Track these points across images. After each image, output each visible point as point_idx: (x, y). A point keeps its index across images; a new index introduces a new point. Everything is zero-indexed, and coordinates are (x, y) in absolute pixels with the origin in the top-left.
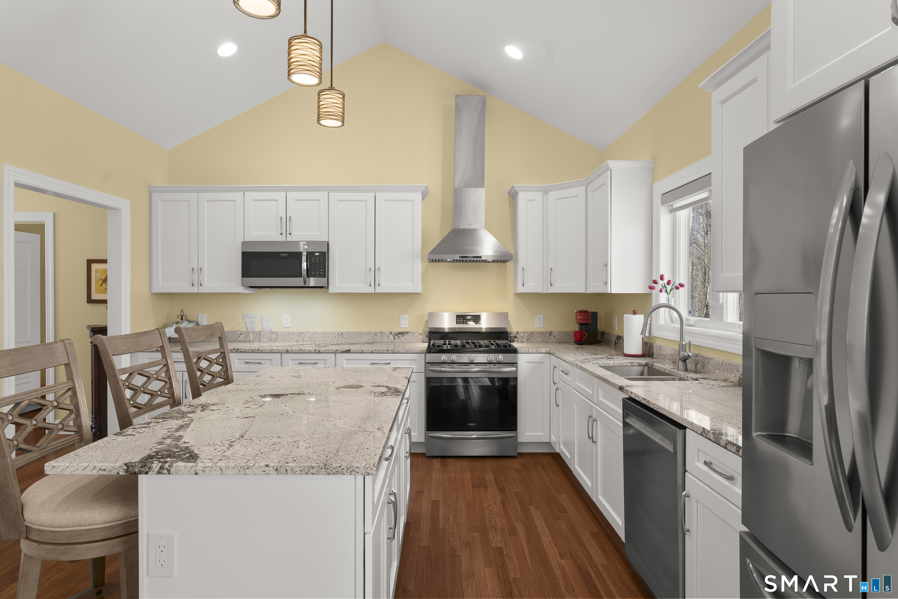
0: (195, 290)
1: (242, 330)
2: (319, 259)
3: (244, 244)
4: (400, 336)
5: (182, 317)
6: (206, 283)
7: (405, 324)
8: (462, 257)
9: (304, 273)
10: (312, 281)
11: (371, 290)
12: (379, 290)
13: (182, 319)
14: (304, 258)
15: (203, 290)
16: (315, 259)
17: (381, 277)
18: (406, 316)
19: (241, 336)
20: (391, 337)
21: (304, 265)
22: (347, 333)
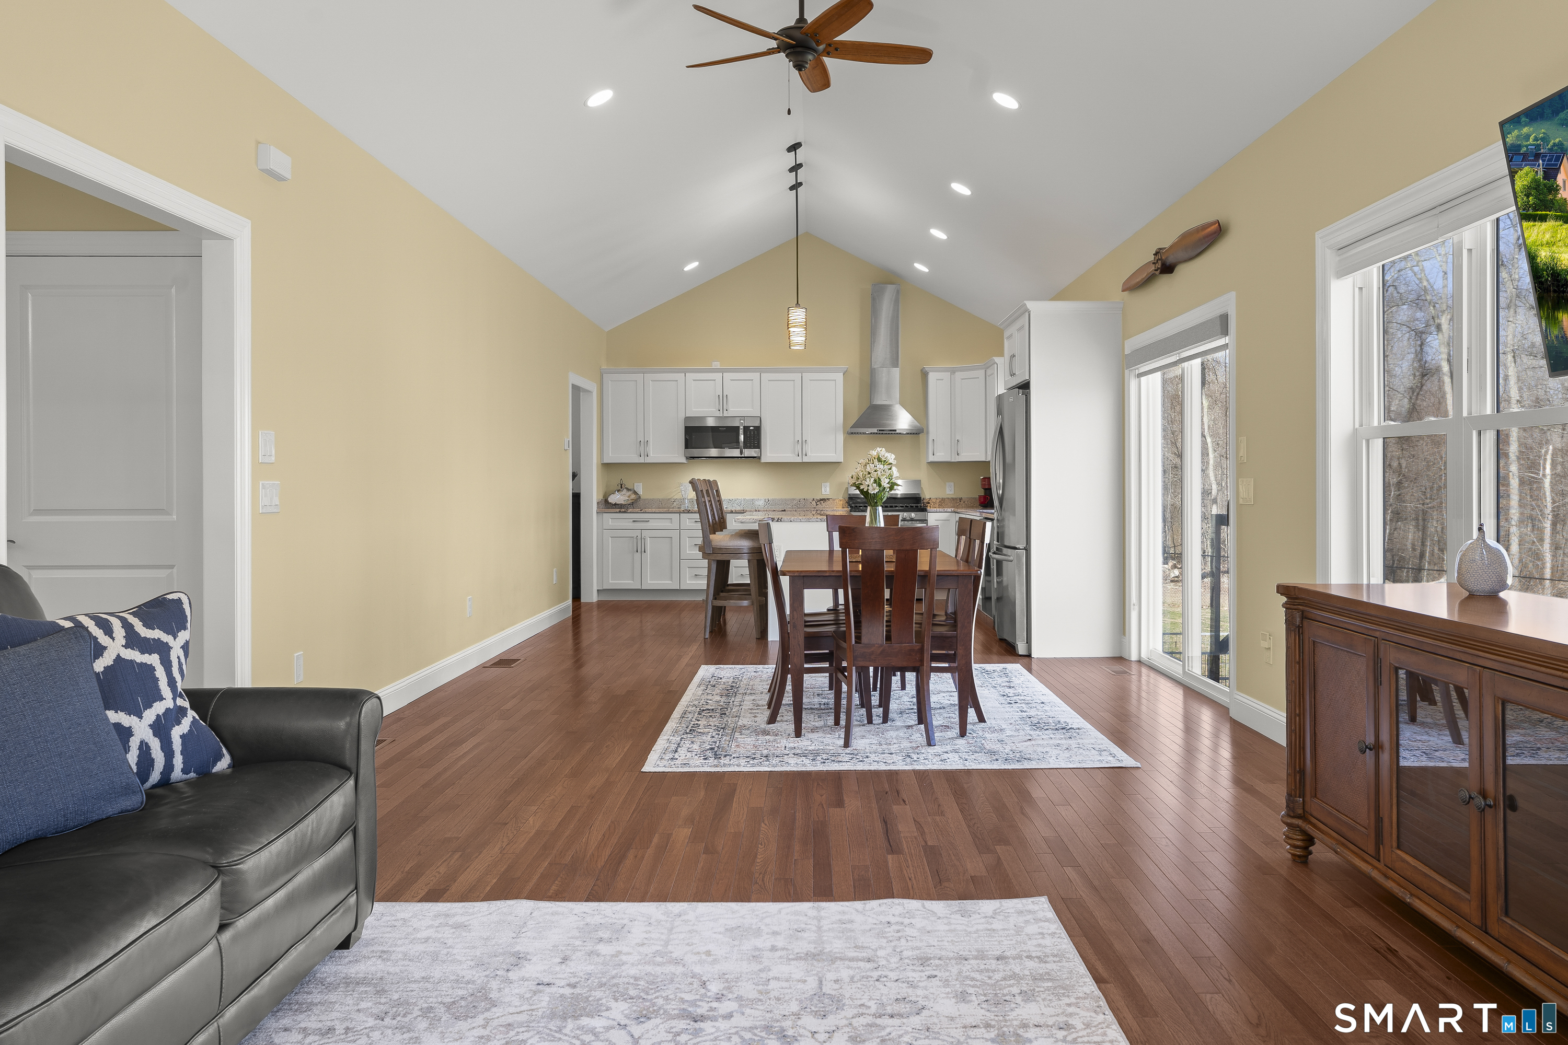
0: (641, 460)
1: (675, 498)
2: (754, 433)
3: (687, 419)
4: (822, 502)
5: (621, 485)
6: (651, 454)
7: (826, 490)
8: (880, 430)
9: (742, 444)
10: (748, 452)
11: (799, 460)
12: (806, 460)
13: (621, 487)
14: (741, 431)
15: (648, 460)
16: (750, 433)
17: (808, 448)
18: (828, 484)
19: (675, 503)
20: (814, 503)
21: (742, 437)
22: (773, 500)
